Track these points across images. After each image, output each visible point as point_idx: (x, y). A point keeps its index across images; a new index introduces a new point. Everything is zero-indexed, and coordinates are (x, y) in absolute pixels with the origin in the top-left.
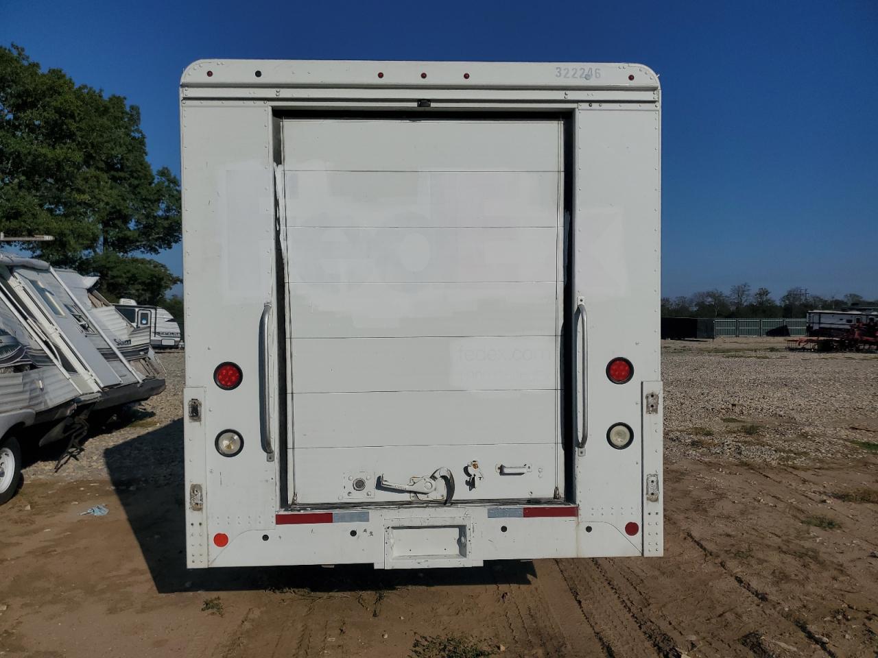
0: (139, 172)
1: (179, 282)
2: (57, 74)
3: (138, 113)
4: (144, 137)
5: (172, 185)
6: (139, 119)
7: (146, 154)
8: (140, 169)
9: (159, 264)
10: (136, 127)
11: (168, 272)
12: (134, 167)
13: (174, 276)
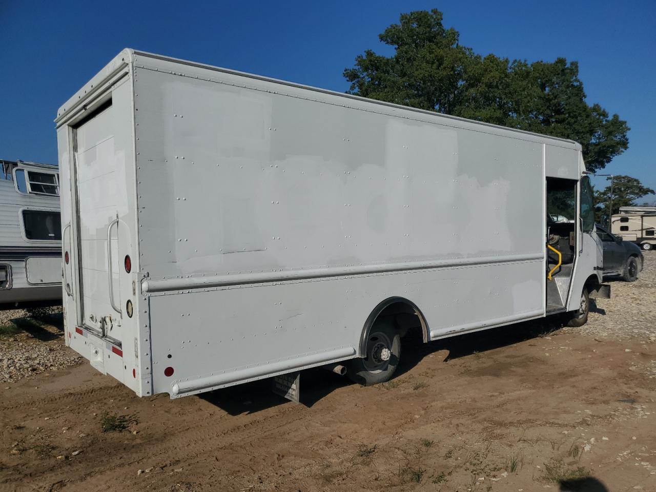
0: (575, 112)
1: (649, 193)
2: (491, 59)
3: (577, 67)
4: (581, 84)
5: (601, 117)
6: (577, 71)
7: (585, 96)
8: (575, 110)
9: (633, 179)
10: (574, 78)
11: (640, 185)
12: (571, 109)
13: (645, 187)
